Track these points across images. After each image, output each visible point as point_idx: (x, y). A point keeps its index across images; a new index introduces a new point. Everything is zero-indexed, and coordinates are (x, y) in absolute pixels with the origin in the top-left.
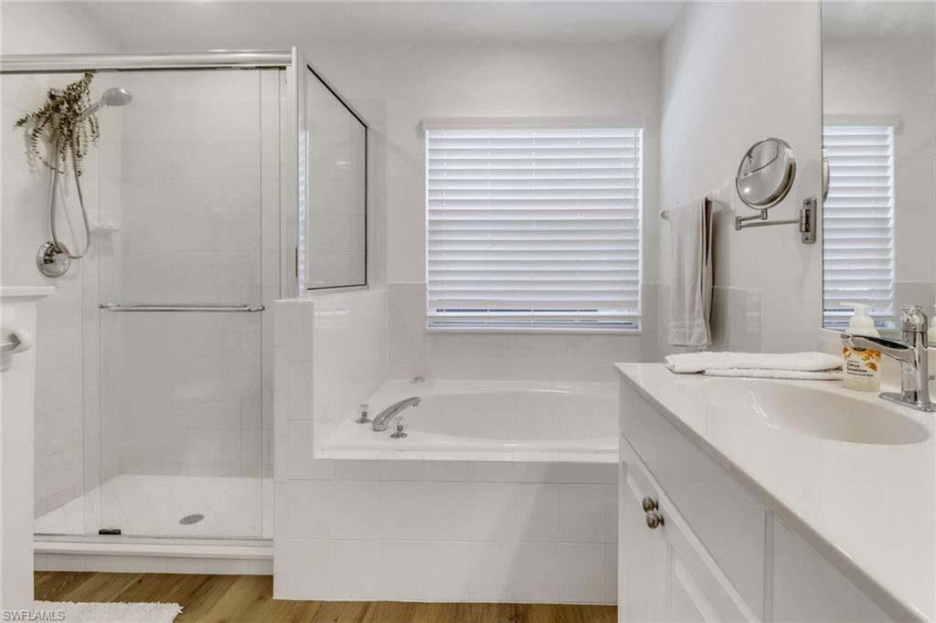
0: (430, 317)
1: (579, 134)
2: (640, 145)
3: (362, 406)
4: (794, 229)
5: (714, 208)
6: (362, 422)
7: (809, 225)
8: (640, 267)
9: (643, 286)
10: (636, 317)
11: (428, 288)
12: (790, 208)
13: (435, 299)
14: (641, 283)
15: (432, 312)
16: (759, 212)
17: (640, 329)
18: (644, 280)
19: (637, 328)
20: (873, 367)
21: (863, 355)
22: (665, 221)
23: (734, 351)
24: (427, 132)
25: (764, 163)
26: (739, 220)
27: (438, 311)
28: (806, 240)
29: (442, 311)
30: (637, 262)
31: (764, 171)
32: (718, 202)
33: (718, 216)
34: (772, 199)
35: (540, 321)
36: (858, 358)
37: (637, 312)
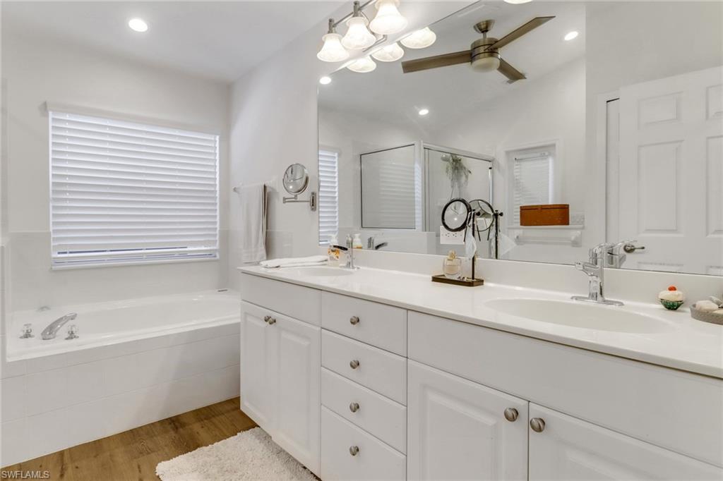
0: (54, 258)
1: (177, 133)
2: (217, 145)
3: (25, 325)
4: (308, 205)
5: (268, 190)
6: (27, 337)
7: (313, 203)
8: (218, 219)
9: (220, 231)
10: (216, 250)
11: (52, 236)
12: (305, 196)
13: (56, 244)
14: (218, 229)
15: (55, 255)
16: (293, 196)
17: (218, 257)
18: (220, 228)
19: (215, 256)
20: (338, 257)
21: (335, 253)
22: (235, 193)
23: (280, 258)
24: (50, 113)
25: (298, 177)
26: (284, 199)
27: (59, 253)
28: (312, 209)
29: (66, 253)
30: (216, 216)
31: (297, 181)
32: (270, 187)
33: (269, 194)
34: (299, 191)
35: (149, 256)
36: (333, 254)
37: (217, 247)
